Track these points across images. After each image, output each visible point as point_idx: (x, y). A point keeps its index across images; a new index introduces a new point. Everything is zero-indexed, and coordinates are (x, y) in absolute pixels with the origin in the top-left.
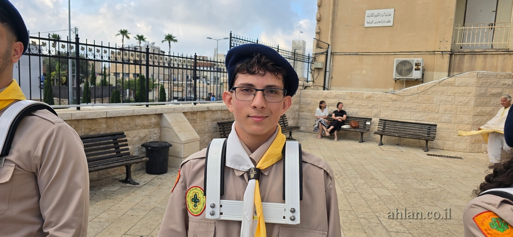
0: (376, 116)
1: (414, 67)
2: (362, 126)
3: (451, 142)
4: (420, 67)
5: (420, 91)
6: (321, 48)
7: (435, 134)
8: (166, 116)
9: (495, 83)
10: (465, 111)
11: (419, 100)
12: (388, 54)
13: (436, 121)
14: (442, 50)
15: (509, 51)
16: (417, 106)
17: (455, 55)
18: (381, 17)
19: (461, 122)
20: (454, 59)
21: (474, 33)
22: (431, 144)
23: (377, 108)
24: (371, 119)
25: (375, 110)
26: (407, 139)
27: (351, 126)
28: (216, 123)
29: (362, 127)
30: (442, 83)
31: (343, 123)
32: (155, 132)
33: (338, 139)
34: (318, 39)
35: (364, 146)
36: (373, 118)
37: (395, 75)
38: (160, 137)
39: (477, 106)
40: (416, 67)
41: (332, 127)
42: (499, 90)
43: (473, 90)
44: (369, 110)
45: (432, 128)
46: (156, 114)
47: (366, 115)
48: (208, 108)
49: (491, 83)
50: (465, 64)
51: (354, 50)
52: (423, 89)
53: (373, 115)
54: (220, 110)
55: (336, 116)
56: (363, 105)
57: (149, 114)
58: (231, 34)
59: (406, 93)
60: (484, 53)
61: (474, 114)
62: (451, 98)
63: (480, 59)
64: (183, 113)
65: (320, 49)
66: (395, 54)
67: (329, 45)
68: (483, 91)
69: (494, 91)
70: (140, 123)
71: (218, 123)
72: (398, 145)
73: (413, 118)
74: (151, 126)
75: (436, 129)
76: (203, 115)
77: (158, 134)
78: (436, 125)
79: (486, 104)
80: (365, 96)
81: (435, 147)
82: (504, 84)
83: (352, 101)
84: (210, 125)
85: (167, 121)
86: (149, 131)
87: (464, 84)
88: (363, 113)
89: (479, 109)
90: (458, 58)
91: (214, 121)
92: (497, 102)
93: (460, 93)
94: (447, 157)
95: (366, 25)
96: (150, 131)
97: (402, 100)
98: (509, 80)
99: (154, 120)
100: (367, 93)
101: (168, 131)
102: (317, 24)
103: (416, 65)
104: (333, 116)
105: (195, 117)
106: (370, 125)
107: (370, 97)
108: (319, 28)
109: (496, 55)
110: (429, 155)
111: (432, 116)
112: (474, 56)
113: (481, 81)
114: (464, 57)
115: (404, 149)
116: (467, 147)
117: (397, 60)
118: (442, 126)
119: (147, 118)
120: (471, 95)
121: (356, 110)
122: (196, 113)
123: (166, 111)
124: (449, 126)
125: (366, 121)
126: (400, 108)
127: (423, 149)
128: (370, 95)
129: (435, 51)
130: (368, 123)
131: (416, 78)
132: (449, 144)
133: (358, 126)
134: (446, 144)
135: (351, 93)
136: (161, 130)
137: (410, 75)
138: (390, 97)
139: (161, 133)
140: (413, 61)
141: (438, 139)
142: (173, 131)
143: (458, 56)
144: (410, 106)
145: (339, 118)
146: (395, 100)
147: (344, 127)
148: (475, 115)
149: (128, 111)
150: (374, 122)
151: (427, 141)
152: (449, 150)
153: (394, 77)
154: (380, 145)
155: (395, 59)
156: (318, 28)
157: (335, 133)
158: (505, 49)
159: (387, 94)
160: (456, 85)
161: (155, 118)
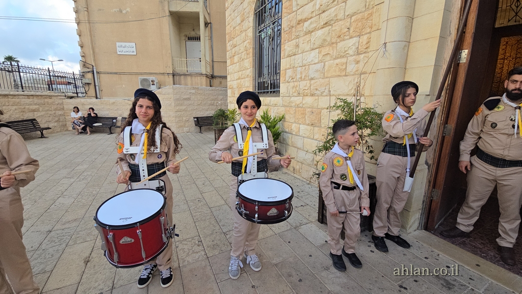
2: (110, 123)
4: (154, 83)
6: (87, 68)
9: (185, 92)
10: (170, 110)
14: (168, 72)
15: (202, 74)
18: (127, 48)
19: (170, 116)
20: (176, 78)
24: (117, 118)
25: (119, 111)
33: (91, 134)
34: (84, 61)
35: (111, 136)
39: (176, 105)
43: (172, 96)
44: (115, 112)
47: (114, 115)
49: (182, 92)
50: (182, 81)
51: (114, 71)
53: (118, 115)
56: (111, 108)
67: (93, 66)
68: (178, 97)
79: (181, 105)
82: (190, 93)
87: (167, 93)
88: (111, 114)
95: (119, 53)
98: (193, 90)
102: (81, 49)
103: (152, 81)
106: (116, 122)
109: (197, 76)
112: (186, 77)
113: (176, 91)
114: (181, 77)
117: (140, 78)
120: (172, 99)
121: (107, 112)
125: (114, 119)
128: (114, 102)
129: (164, 73)
140: (150, 79)
148: (176, 112)
150: (119, 120)
156: (82, 52)
157: (88, 129)
159: (125, 100)
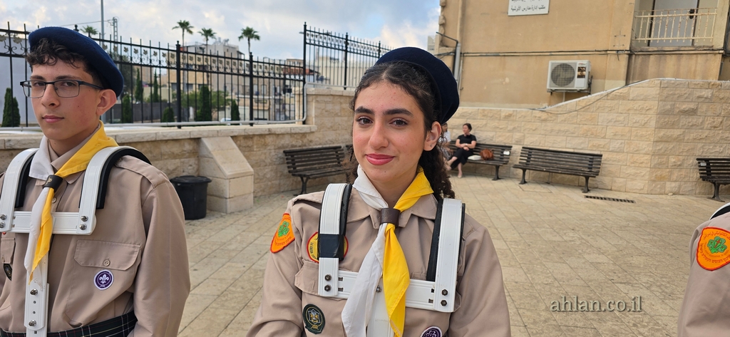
0: (517, 143)
1: (577, 73)
2: (498, 157)
3: (622, 180)
4: (584, 73)
5: (580, 107)
6: (447, 47)
7: (599, 168)
8: (205, 141)
9: (686, 96)
10: (642, 136)
11: (579, 120)
12: (541, 54)
13: (602, 150)
14: (617, 48)
15: (713, 50)
16: (575, 128)
17: (636, 55)
18: (531, 1)
19: (637, 151)
20: (635, 61)
21: (664, 23)
22: (594, 183)
23: (520, 131)
24: (511, 147)
25: (518, 134)
26: (560, 176)
27: (483, 157)
28: (282, 151)
29: (499, 159)
30: (611, 95)
31: (471, 152)
32: (190, 163)
33: (464, 175)
34: (442, 33)
35: (498, 184)
36: (513, 146)
37: (549, 85)
38: (198, 170)
39: (660, 127)
40: (579, 73)
41: (454, 158)
42: (692, 106)
43: (654, 105)
44: (508, 134)
45: (594, 159)
46: (191, 139)
47: (505, 141)
48: (269, 130)
49: (680, 96)
50: (650, 68)
51: (494, 50)
52: (583, 104)
53: (514, 142)
54: (288, 134)
55: (461, 142)
56: (501, 127)
57: (180, 138)
58: (305, 26)
59: (560, 109)
60: (677, 52)
61: (656, 139)
62: (623, 117)
63: (671, 61)
64: (232, 137)
65: (445, 48)
66: (552, 54)
67: (457, 42)
68: (668, 107)
69: (685, 106)
70: (167, 150)
71: (284, 152)
72: (548, 183)
73: (569, 146)
74: (184, 154)
75: (600, 161)
76: (263, 140)
77: (194, 166)
78: (601, 156)
79: (673, 126)
80: (503, 114)
81: (600, 186)
82: (699, 97)
83: (484, 122)
84: (273, 153)
85: (207, 148)
86: (181, 162)
87: (642, 97)
88: (500, 139)
89: (662, 133)
90: (639, 59)
91: (279, 148)
92: (689, 123)
93: (636, 110)
94: (614, 200)
95: (511, 13)
96: (183, 162)
97: (555, 120)
98: (707, 90)
99: (188, 147)
100: (506, 110)
101: (208, 161)
102: (442, 11)
103: (580, 69)
104: (458, 143)
105: (250, 143)
106: (509, 155)
107: (510, 116)
108: (444, 18)
109: (695, 56)
110: (587, 197)
111: (596, 142)
112: (663, 57)
113: (665, 92)
114: (649, 58)
115: (554, 189)
116: (644, 186)
117: (552, 64)
118: (610, 156)
119: (177, 145)
120: (651, 112)
121: (491, 134)
122: (252, 138)
123: (205, 134)
124: (620, 156)
125: (504, 150)
126: (552, 131)
127: (582, 189)
128: (511, 113)
129: (607, 51)
130: (507, 153)
131: (578, 89)
132: (619, 182)
133: (493, 157)
134: (615, 182)
135: (484, 110)
136: (199, 160)
137: (570, 85)
138: (538, 116)
139: (199, 165)
140: (576, 64)
141: (605, 176)
142: (215, 162)
143: (641, 57)
144: (566, 128)
145: (465, 146)
146: (545, 120)
147: (472, 158)
148: (657, 142)
149: (149, 135)
150: (515, 151)
151: (587, 178)
152: (619, 191)
153: (548, 87)
154: (521, 183)
155: (550, 62)
156: (442, 17)
157: (460, 166)
158: (707, 47)
159: (534, 111)
160: (631, 98)
161: (190, 144)
